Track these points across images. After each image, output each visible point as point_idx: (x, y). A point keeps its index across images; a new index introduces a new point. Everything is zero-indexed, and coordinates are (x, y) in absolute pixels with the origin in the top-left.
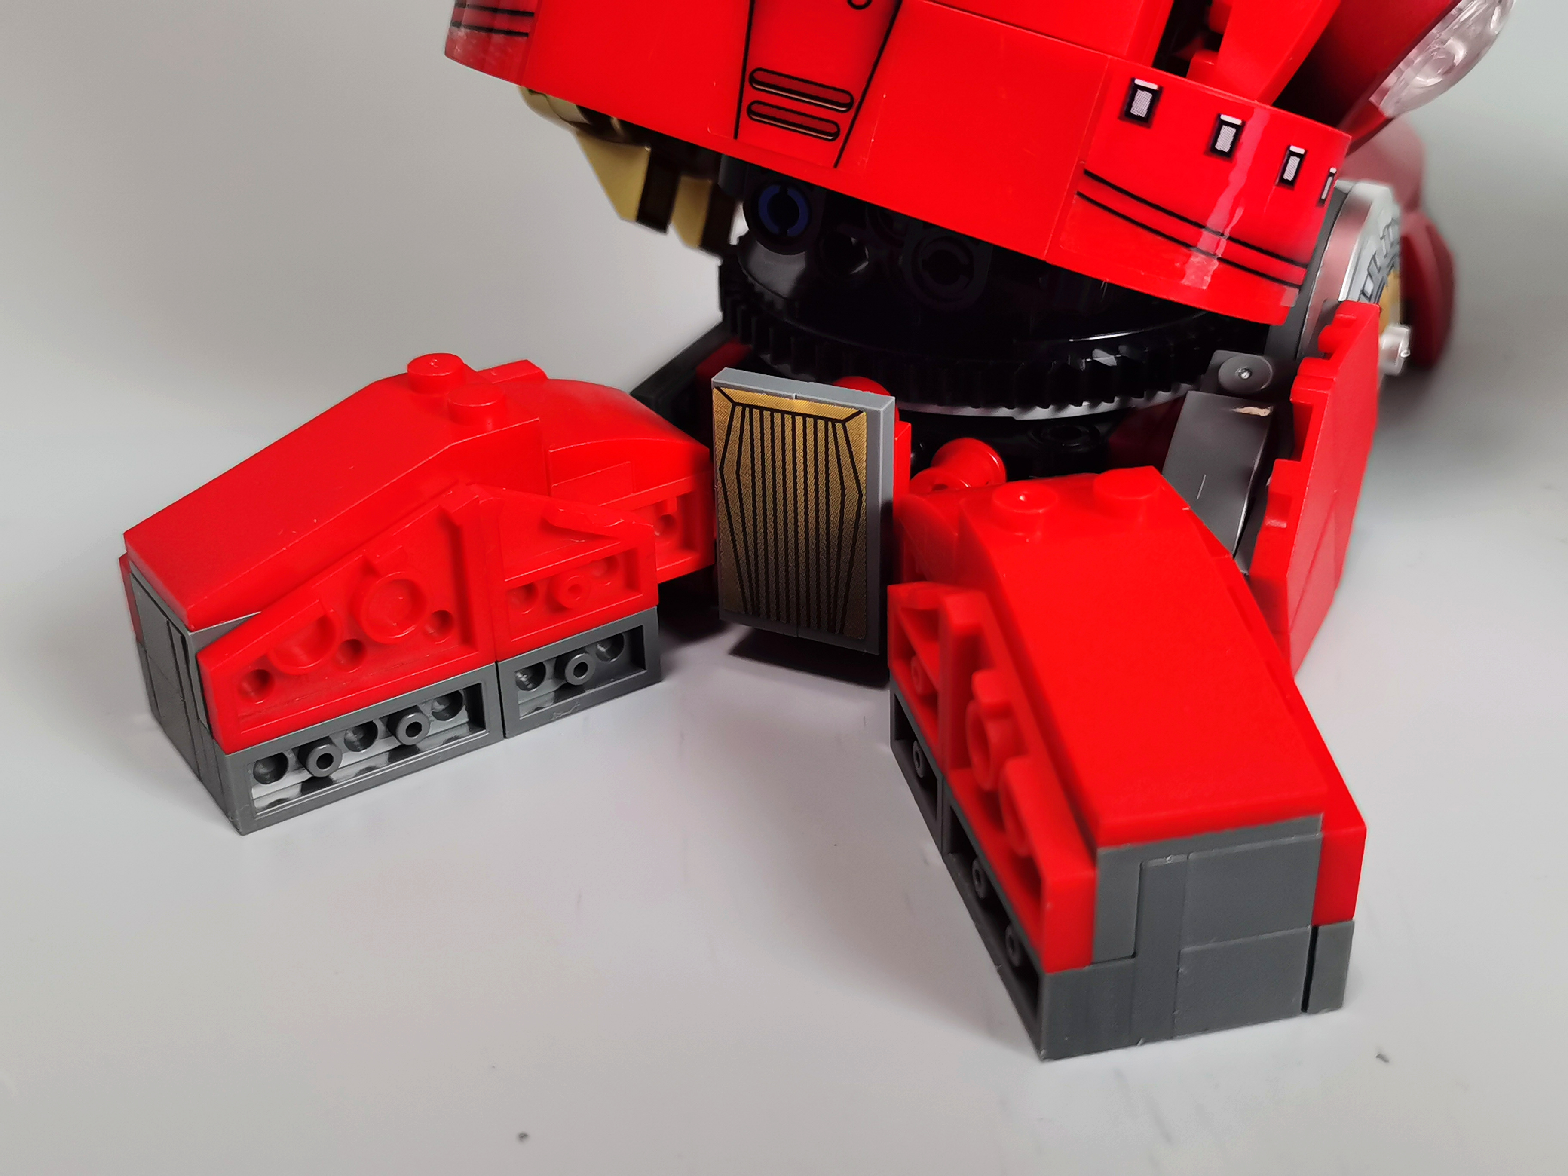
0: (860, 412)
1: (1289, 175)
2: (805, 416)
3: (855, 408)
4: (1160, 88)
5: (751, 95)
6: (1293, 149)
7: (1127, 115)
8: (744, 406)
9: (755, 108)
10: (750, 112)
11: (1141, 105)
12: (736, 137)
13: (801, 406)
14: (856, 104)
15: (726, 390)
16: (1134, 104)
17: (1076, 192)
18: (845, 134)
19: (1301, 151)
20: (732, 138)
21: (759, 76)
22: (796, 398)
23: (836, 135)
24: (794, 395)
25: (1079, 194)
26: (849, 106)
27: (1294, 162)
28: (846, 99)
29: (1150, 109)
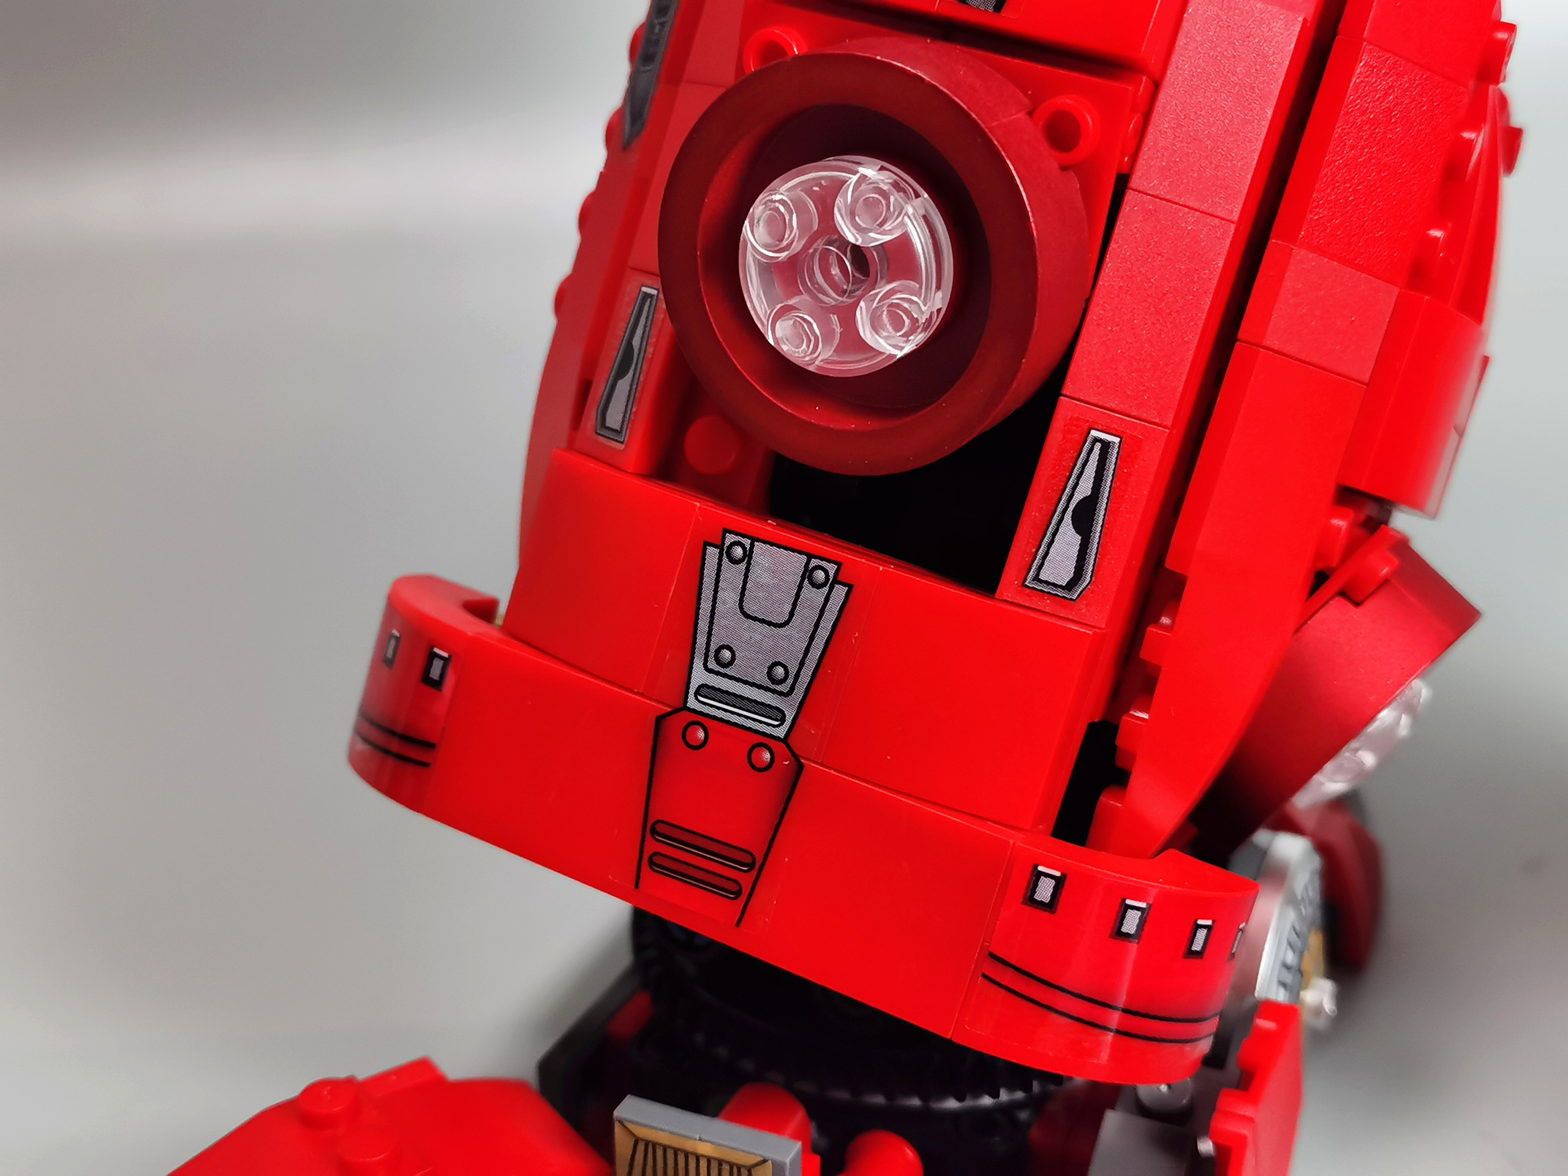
0: (765, 1161)
1: (1197, 946)
2: (709, 1160)
3: (760, 1156)
4: (1064, 875)
5: (652, 846)
6: (1200, 922)
7: (1031, 900)
8: (647, 1143)
9: (656, 859)
10: (651, 863)
11: (1045, 891)
12: (637, 887)
13: (704, 1149)
14: (757, 866)
15: (629, 1126)
16: (1038, 890)
17: (981, 974)
18: (747, 894)
19: (1209, 922)
20: (633, 887)
21: (659, 828)
22: (700, 1140)
23: (738, 894)
24: (698, 1137)
25: (984, 976)
26: (751, 866)
27: (1201, 935)
28: (748, 859)
29: (1054, 895)
